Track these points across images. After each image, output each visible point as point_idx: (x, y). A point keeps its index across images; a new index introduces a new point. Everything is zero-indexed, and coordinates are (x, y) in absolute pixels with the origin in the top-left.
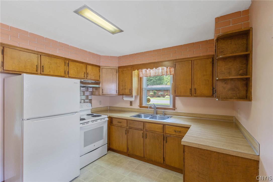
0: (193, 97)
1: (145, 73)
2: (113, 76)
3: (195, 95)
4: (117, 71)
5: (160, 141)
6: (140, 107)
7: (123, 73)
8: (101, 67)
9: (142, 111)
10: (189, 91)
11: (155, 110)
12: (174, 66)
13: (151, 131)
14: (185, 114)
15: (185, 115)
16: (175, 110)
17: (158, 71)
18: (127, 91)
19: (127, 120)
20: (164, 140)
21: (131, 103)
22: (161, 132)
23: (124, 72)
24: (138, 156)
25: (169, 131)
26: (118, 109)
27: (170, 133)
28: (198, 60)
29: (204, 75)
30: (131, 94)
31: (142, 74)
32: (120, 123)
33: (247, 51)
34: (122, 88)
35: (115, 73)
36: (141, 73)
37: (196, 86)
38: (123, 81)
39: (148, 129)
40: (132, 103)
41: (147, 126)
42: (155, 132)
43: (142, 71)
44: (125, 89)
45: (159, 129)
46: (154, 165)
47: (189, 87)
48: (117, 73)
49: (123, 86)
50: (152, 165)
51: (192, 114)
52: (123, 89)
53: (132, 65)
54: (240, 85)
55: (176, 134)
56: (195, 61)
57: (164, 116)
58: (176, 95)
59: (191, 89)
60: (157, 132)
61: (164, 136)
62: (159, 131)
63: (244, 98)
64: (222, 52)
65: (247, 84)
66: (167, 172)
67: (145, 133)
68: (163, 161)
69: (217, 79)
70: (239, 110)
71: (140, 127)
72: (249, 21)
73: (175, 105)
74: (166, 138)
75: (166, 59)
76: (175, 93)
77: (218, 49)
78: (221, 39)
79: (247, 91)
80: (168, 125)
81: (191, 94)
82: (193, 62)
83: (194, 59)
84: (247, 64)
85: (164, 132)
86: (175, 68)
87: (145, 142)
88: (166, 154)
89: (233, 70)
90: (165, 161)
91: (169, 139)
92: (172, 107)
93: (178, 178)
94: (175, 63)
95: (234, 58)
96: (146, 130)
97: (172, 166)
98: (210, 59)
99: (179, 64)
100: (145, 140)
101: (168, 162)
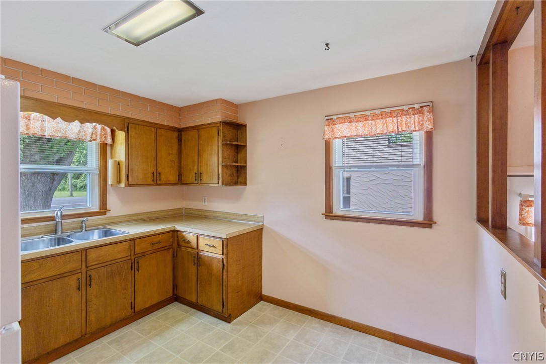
0: (155, 186)
3: (158, 182)
5: (124, 275)
10: (151, 175)
11: (59, 223)
12: (126, 129)
13: (102, 265)
14: (125, 217)
15: (125, 219)
16: (106, 214)
20: (132, 269)
22: (126, 255)
25: (140, 248)
27: (143, 251)
28: (163, 130)
29: (170, 154)
33: (238, 142)
37: (160, 170)
39: (94, 263)
41: (92, 255)
42: (113, 262)
45: (120, 253)
47: (151, 169)
54: (234, 170)
55: (154, 249)
56: (159, 131)
57: (86, 231)
58: (130, 183)
59: (153, 174)
60: (116, 261)
61: (133, 261)
62: (123, 256)
63: (236, 183)
64: (225, 136)
65: (238, 171)
66: (140, 324)
67: (84, 276)
68: (130, 310)
69: (223, 164)
70: (206, 198)
71: (70, 267)
72: (238, 115)
73: (106, 204)
74: (138, 263)
75: (109, 111)
76: (128, 180)
77: (223, 133)
78: (225, 123)
79: (238, 177)
80: (140, 238)
81: (153, 180)
82: (155, 131)
83: (157, 126)
84: (237, 153)
85: (133, 254)
86: (128, 132)
87: (84, 298)
88: (136, 294)
89: (231, 157)
90: (133, 309)
91: (142, 262)
92: (98, 210)
93: (163, 315)
94: (126, 125)
95: (232, 145)
96: (86, 267)
97: (148, 305)
98: (175, 133)
99: (135, 128)
100: (84, 293)
101: (139, 306)
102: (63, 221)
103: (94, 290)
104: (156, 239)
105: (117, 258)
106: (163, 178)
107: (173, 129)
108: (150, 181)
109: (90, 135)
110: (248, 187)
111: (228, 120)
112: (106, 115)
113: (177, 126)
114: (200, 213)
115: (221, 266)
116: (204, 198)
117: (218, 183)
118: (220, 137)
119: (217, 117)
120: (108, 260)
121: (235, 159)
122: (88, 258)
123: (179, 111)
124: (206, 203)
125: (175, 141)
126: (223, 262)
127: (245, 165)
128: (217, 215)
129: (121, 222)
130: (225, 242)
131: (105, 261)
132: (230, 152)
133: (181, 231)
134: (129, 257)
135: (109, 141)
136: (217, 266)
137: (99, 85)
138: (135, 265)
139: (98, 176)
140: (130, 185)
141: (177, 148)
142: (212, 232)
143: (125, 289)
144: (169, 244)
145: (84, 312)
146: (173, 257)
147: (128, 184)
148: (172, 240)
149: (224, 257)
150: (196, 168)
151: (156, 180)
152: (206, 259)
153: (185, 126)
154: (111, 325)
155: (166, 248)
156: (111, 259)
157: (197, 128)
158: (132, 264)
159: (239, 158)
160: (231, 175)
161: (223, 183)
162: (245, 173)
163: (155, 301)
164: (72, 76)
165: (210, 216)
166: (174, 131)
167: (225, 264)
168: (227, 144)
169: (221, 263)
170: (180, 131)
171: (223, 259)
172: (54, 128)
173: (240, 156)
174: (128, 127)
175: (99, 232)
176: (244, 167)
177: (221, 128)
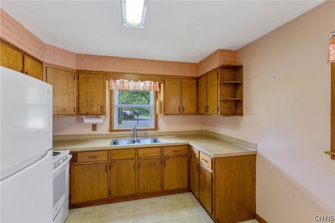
0: (181, 115)
1: (120, 85)
2: (67, 83)
3: (183, 113)
4: (74, 76)
5: (157, 167)
6: (111, 131)
7: (87, 81)
8: (45, 66)
9: (113, 136)
10: (178, 109)
11: (135, 133)
12: (164, 82)
13: (145, 158)
14: (168, 133)
15: (168, 134)
16: (157, 130)
17: (138, 84)
18: (96, 109)
19: (107, 150)
20: (162, 165)
21: (94, 127)
22: (158, 156)
23: (90, 80)
24: (126, 196)
25: (166, 153)
26: (66, 138)
27: (169, 155)
28: (186, 80)
29: (190, 95)
30: (102, 113)
31: (115, 86)
32: (95, 157)
33: (236, 81)
34: (85, 104)
35: (71, 79)
36: (113, 85)
37: (184, 105)
38: (87, 93)
39: (141, 157)
40: (96, 127)
41: (141, 152)
42: (151, 158)
43: (115, 82)
44: (92, 106)
45: (155, 153)
46: (148, 199)
47: (178, 105)
48: (74, 79)
49: (87, 101)
50: (146, 199)
51: (174, 133)
52: (87, 106)
53: (104, 71)
54: (233, 104)
55: (175, 154)
56: (183, 80)
57: (147, 138)
58: (166, 113)
59: (180, 108)
60: (153, 158)
61: (162, 160)
62: (156, 156)
63: (235, 114)
64: (223, 78)
65: (236, 104)
66: (166, 198)
67: (137, 162)
68: (161, 188)
69: (221, 99)
70: (216, 124)
71: (130, 156)
72: (236, 59)
73: (157, 125)
74: (165, 161)
75: (155, 73)
76: (165, 112)
77: (221, 75)
78: (223, 68)
79: (236, 109)
80: (166, 146)
81: (179, 112)
82: (181, 81)
83: (182, 78)
84: (236, 90)
85: (162, 155)
86: (165, 84)
87: (137, 174)
88: (164, 180)
89: (229, 93)
90: (162, 188)
91: (167, 161)
92: (154, 128)
93: (179, 198)
94: (164, 79)
95: (230, 84)
96: (138, 158)
97: (171, 189)
98: (194, 80)
99: (169, 81)
100: (137, 171)
101: (166, 187)
102: (137, 132)
103: (142, 171)
104: (176, 149)
105: (153, 156)
106: (186, 110)
107: (192, 78)
108: (178, 112)
109: (149, 87)
110: (244, 117)
111: (225, 64)
112: (153, 75)
113: (196, 76)
114: (213, 135)
115: (211, 178)
116: (215, 124)
117: (218, 114)
118: (218, 79)
119: (216, 64)
120: (149, 156)
121: (233, 94)
122: (139, 153)
123: (196, 66)
124: (216, 128)
125: (194, 87)
126: (212, 176)
127: (241, 99)
128: (223, 138)
129: (165, 135)
130: (213, 160)
131: (147, 156)
132: (228, 90)
133: (192, 146)
134: (160, 157)
135: (158, 90)
136: (209, 177)
137: (150, 60)
138: (163, 162)
139: (154, 110)
140: (166, 115)
141: (196, 91)
142: (206, 150)
143: (158, 175)
144: (185, 153)
145: (137, 181)
146: (188, 162)
147: (165, 114)
148: (187, 151)
149: (213, 172)
150: (205, 103)
151: (182, 111)
152: (203, 169)
153: (200, 75)
154: (150, 193)
155: (183, 155)
156: (150, 156)
157: (206, 75)
158: (162, 161)
159: (237, 94)
160: (229, 108)
161: (221, 114)
162: (242, 106)
163: (175, 187)
164: (137, 58)
165: (219, 138)
166: (193, 79)
167: (213, 177)
168: (225, 84)
169: (211, 175)
170: (197, 79)
171: (212, 173)
172: (134, 86)
173: (238, 92)
174: (165, 81)
175: (152, 140)
176: (241, 101)
177: (219, 72)
